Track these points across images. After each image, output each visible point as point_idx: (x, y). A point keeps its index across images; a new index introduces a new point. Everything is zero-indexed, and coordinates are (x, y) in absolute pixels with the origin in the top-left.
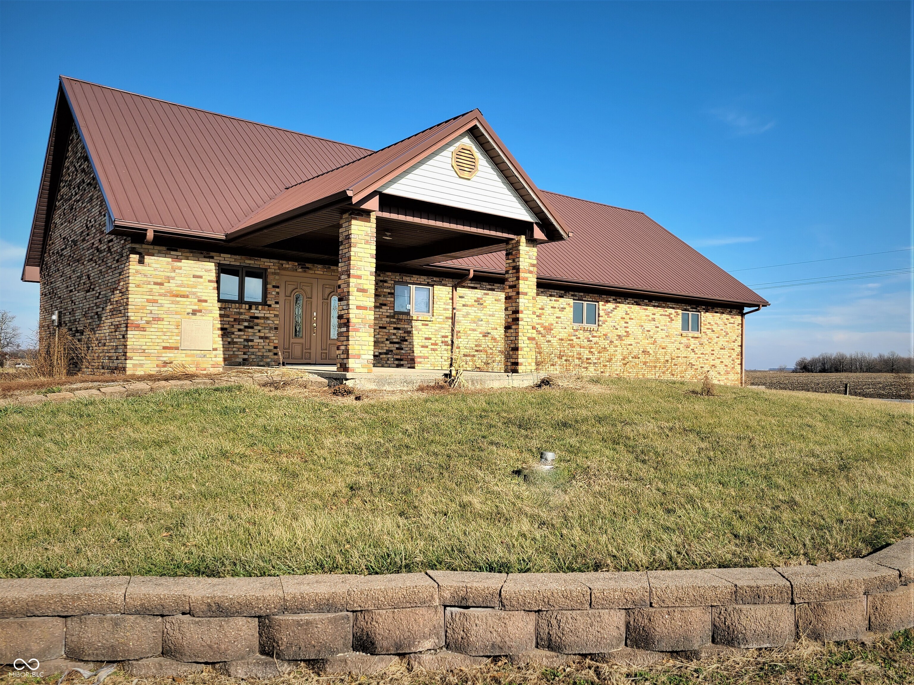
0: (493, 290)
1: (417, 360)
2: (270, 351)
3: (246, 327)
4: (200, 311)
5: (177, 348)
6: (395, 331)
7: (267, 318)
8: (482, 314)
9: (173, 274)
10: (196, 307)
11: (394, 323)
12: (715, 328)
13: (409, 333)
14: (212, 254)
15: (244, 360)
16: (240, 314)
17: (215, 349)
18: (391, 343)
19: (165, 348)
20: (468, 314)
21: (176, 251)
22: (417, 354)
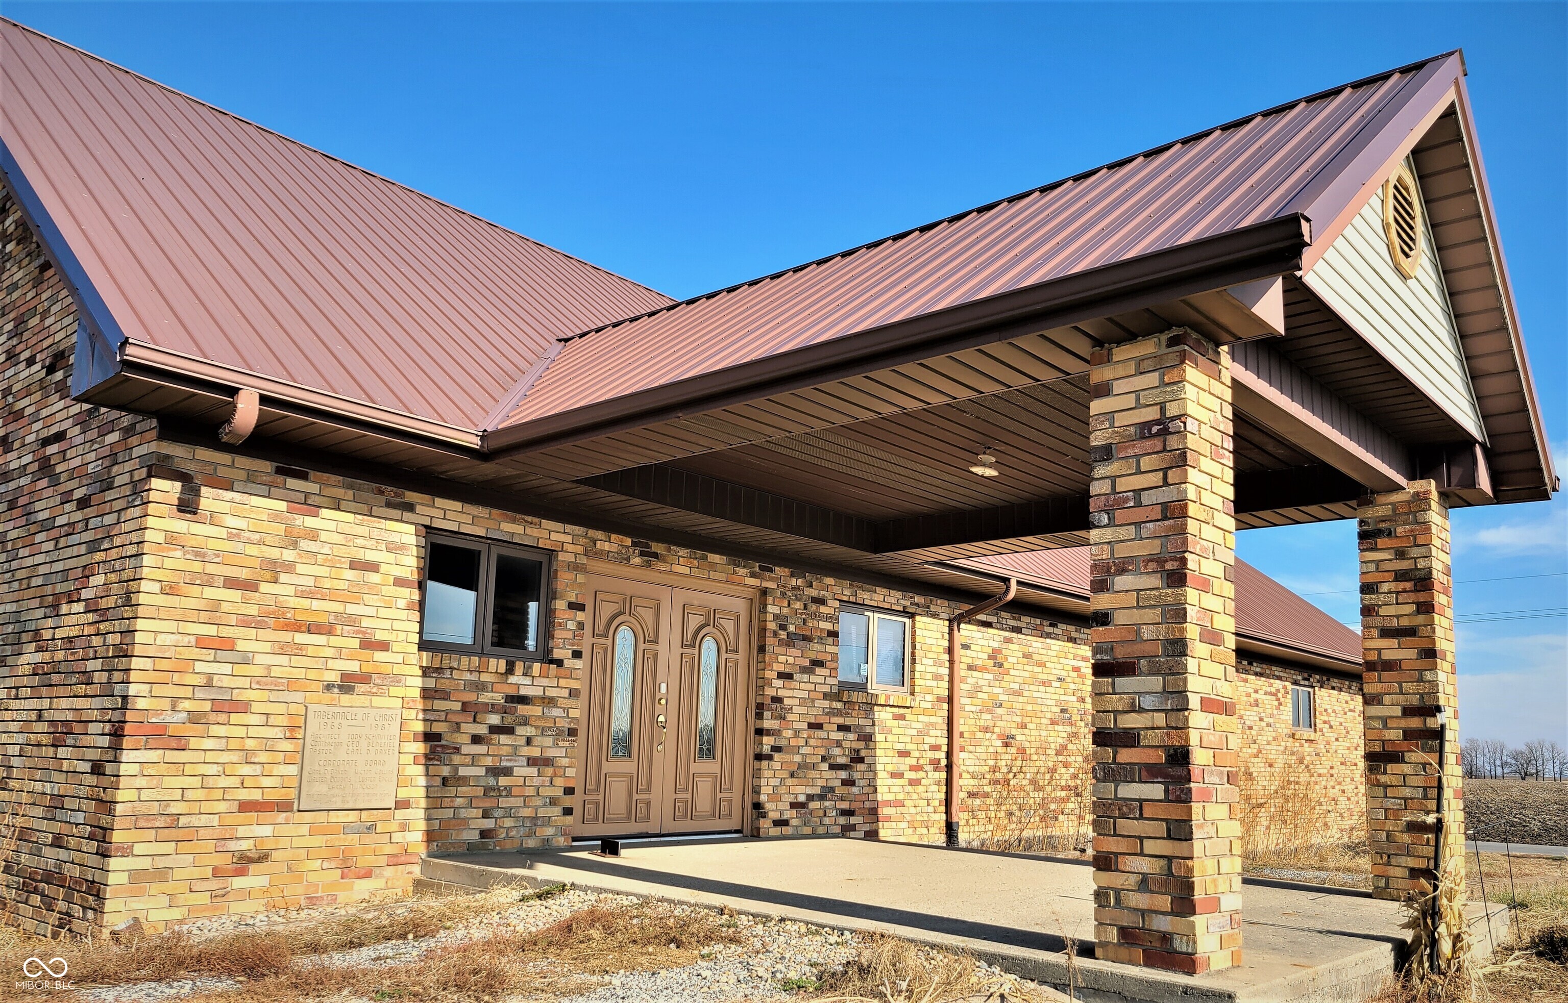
0: (1018, 630)
1: (884, 811)
2: (553, 802)
3: (494, 729)
4: (365, 678)
5: (284, 806)
6: (839, 736)
7: (550, 702)
8: (1000, 690)
9: (289, 555)
10: (353, 667)
11: (839, 713)
12: (1333, 719)
13: (868, 738)
14: (411, 496)
15: (484, 834)
16: (480, 687)
17: (402, 804)
18: (833, 767)
19: (245, 807)
20: (977, 689)
21: (304, 477)
22: (883, 794)
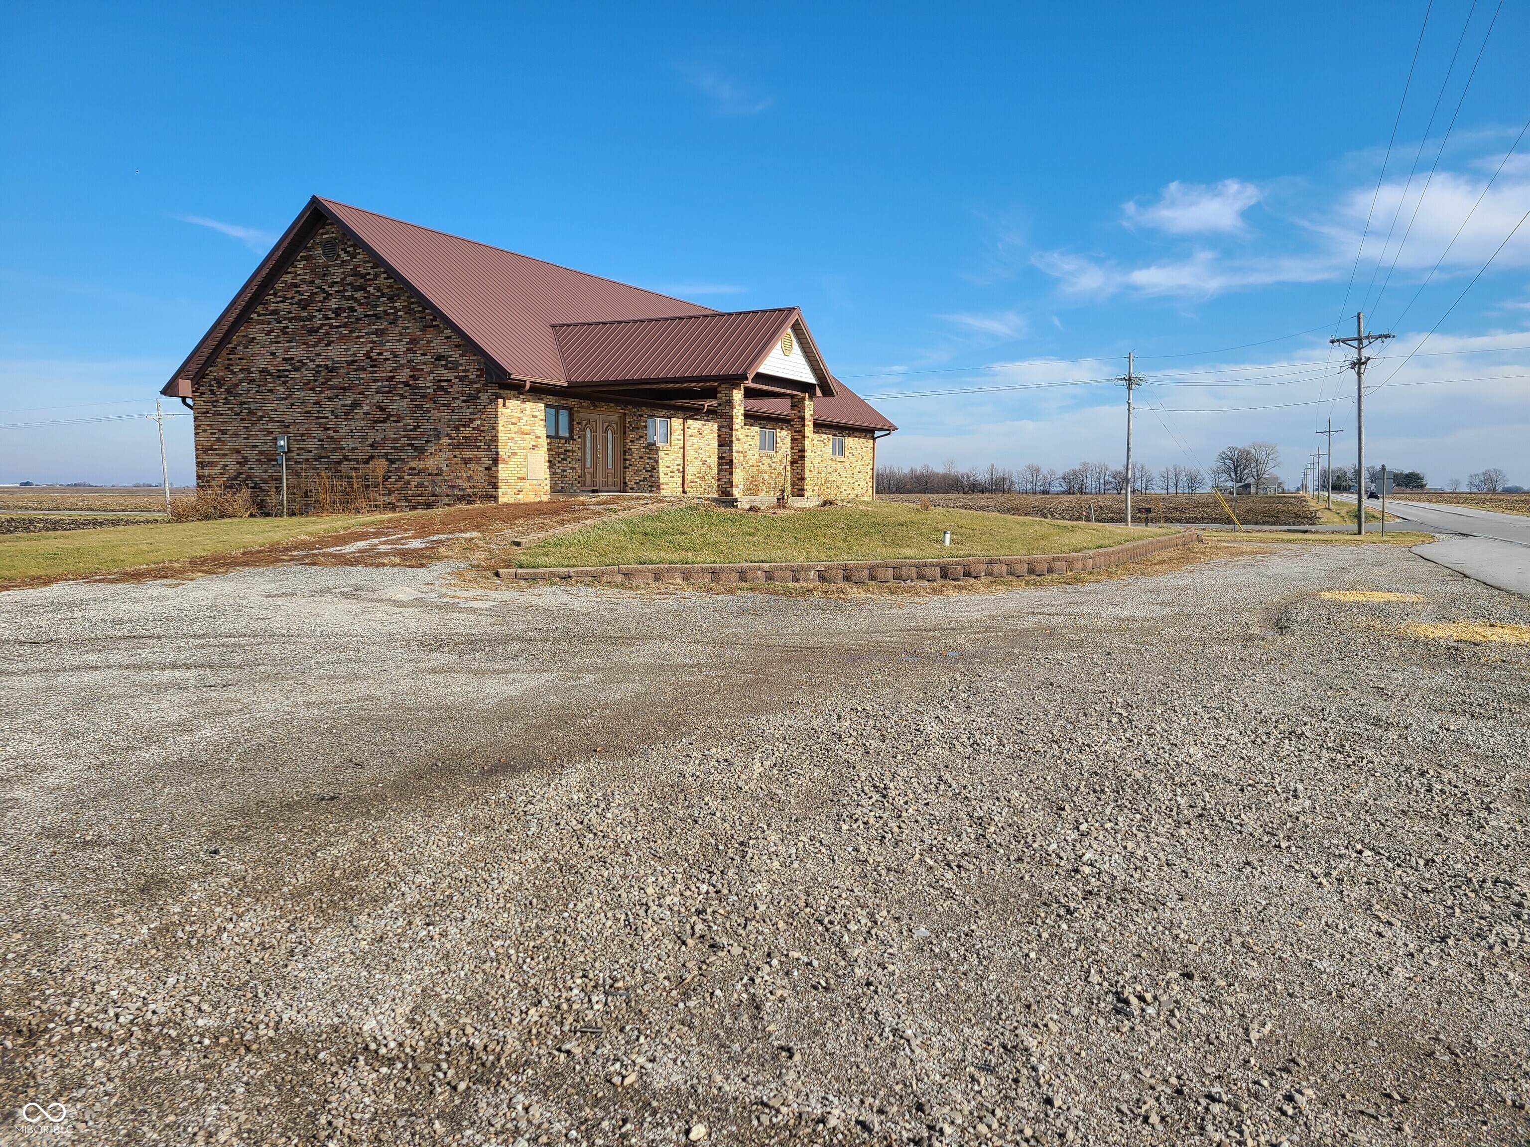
0: (708, 420)
1: (662, 487)
2: (576, 480)
3: (563, 459)
4: (537, 446)
5: (524, 479)
6: (647, 461)
7: (574, 451)
8: (701, 444)
9: (521, 415)
10: (534, 443)
11: (647, 453)
12: (854, 452)
13: (657, 462)
14: (543, 396)
15: (562, 488)
16: (559, 447)
17: (545, 479)
18: (647, 471)
19: (518, 478)
20: (693, 444)
21: (523, 395)
22: (661, 481)
